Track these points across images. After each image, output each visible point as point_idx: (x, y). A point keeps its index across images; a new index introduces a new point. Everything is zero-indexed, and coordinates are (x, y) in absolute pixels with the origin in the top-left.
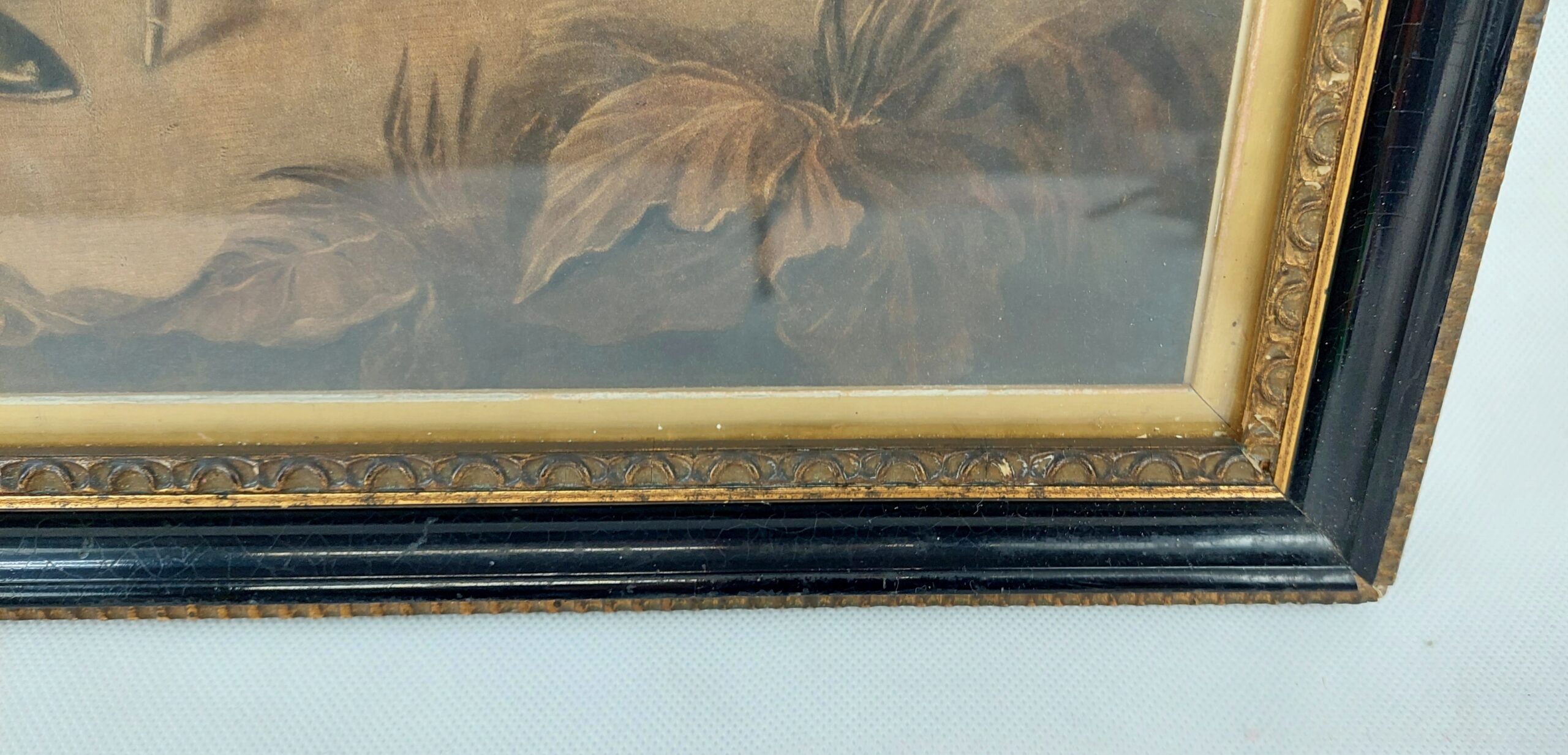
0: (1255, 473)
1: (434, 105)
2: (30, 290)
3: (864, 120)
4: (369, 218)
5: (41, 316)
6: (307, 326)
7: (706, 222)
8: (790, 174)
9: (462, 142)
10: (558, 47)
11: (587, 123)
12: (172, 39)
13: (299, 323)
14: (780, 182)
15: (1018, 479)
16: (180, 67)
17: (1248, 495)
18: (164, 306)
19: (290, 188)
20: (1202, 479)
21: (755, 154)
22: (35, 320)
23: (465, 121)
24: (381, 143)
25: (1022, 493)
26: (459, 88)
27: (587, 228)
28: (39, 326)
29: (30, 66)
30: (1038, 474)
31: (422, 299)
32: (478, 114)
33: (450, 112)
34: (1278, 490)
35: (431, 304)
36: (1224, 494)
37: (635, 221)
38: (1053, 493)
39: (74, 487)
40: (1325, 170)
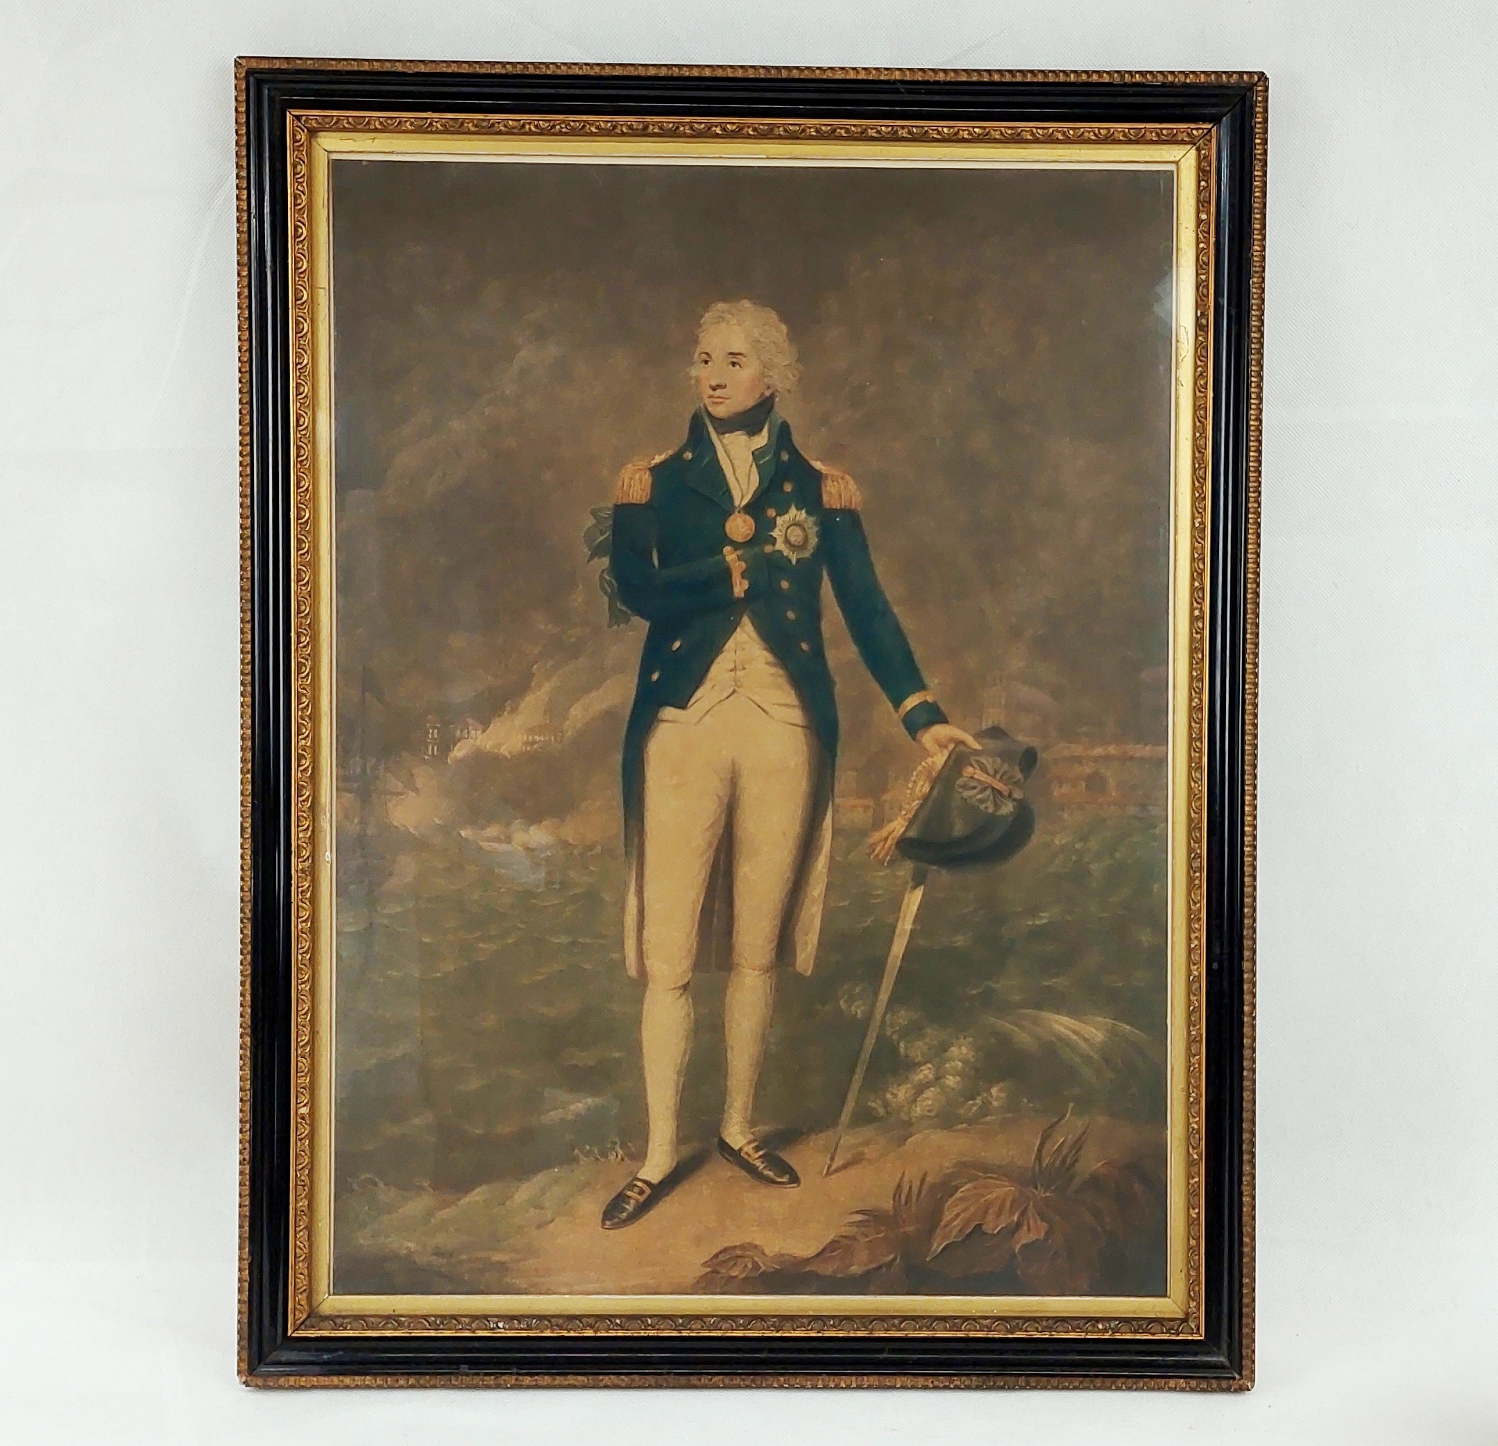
0: (1193, 1330)
1: (910, 1187)
2: (764, 1254)
3: (1048, 1194)
4: (883, 1228)
5: (764, 1264)
6: (855, 1269)
7: (994, 1229)
8: (1023, 1214)
9: (917, 1200)
10: (952, 1170)
11: (959, 1194)
12: (833, 1168)
13: (852, 1268)
14: (1020, 1215)
15: (1105, 1330)
16: (833, 1177)
17: (1190, 1338)
18: (807, 1261)
19: (859, 1217)
20: (1173, 1332)
21: (1012, 1206)
22: (761, 1265)
23: (920, 1192)
24: (892, 1202)
25: (1107, 1336)
26: (918, 1183)
27: (954, 1233)
28: (763, 1268)
29: (788, 1176)
30: (1112, 1329)
31: (895, 1259)
32: (923, 1193)
33: (915, 1190)
34: (1201, 1336)
35: (898, 1261)
36: (1180, 1337)
37: (971, 1230)
38: (1118, 1336)
39: (768, 1329)
40: (1197, 1211)
